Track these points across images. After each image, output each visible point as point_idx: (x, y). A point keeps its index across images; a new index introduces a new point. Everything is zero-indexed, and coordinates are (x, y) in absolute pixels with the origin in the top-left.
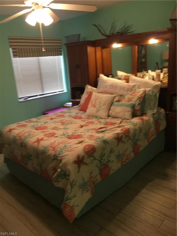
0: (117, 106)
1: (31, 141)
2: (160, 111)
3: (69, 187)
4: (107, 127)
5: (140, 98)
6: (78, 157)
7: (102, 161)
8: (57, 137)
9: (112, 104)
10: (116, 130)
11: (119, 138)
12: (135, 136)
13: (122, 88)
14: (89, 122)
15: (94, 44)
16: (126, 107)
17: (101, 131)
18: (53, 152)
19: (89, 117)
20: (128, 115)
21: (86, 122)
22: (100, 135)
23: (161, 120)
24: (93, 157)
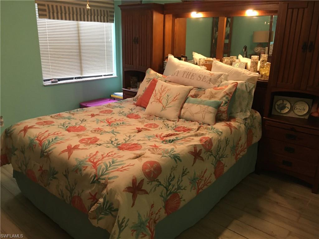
0: (194, 103)
1: (58, 149)
2: (255, 116)
3: (116, 228)
4: (177, 134)
5: (227, 94)
6: (134, 181)
7: (171, 187)
8: (100, 145)
9: (185, 100)
10: (193, 141)
11: (196, 153)
12: (219, 151)
13: (201, 77)
14: (150, 124)
15: (163, 9)
16: (206, 106)
17: (170, 141)
18: (94, 170)
19: (150, 116)
20: (209, 118)
21: (145, 124)
22: (168, 147)
23: (255, 128)
24: (158, 181)
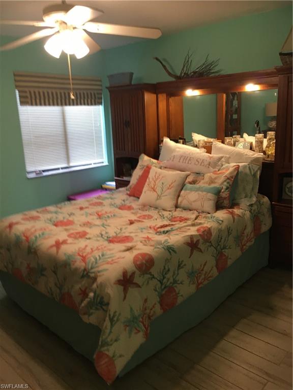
0: (191, 190)
1: (46, 244)
2: (262, 201)
3: (107, 323)
4: (172, 225)
5: (228, 179)
6: (125, 273)
7: (165, 280)
8: (89, 239)
9: (182, 186)
10: (190, 231)
11: (193, 244)
12: (220, 242)
13: (200, 161)
14: (144, 216)
15: (156, 89)
16: (205, 193)
17: (164, 232)
18: (83, 264)
19: (144, 206)
20: (209, 205)
21: (139, 215)
22: (162, 238)
23: (264, 215)
24: (150, 274)
